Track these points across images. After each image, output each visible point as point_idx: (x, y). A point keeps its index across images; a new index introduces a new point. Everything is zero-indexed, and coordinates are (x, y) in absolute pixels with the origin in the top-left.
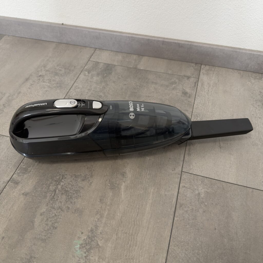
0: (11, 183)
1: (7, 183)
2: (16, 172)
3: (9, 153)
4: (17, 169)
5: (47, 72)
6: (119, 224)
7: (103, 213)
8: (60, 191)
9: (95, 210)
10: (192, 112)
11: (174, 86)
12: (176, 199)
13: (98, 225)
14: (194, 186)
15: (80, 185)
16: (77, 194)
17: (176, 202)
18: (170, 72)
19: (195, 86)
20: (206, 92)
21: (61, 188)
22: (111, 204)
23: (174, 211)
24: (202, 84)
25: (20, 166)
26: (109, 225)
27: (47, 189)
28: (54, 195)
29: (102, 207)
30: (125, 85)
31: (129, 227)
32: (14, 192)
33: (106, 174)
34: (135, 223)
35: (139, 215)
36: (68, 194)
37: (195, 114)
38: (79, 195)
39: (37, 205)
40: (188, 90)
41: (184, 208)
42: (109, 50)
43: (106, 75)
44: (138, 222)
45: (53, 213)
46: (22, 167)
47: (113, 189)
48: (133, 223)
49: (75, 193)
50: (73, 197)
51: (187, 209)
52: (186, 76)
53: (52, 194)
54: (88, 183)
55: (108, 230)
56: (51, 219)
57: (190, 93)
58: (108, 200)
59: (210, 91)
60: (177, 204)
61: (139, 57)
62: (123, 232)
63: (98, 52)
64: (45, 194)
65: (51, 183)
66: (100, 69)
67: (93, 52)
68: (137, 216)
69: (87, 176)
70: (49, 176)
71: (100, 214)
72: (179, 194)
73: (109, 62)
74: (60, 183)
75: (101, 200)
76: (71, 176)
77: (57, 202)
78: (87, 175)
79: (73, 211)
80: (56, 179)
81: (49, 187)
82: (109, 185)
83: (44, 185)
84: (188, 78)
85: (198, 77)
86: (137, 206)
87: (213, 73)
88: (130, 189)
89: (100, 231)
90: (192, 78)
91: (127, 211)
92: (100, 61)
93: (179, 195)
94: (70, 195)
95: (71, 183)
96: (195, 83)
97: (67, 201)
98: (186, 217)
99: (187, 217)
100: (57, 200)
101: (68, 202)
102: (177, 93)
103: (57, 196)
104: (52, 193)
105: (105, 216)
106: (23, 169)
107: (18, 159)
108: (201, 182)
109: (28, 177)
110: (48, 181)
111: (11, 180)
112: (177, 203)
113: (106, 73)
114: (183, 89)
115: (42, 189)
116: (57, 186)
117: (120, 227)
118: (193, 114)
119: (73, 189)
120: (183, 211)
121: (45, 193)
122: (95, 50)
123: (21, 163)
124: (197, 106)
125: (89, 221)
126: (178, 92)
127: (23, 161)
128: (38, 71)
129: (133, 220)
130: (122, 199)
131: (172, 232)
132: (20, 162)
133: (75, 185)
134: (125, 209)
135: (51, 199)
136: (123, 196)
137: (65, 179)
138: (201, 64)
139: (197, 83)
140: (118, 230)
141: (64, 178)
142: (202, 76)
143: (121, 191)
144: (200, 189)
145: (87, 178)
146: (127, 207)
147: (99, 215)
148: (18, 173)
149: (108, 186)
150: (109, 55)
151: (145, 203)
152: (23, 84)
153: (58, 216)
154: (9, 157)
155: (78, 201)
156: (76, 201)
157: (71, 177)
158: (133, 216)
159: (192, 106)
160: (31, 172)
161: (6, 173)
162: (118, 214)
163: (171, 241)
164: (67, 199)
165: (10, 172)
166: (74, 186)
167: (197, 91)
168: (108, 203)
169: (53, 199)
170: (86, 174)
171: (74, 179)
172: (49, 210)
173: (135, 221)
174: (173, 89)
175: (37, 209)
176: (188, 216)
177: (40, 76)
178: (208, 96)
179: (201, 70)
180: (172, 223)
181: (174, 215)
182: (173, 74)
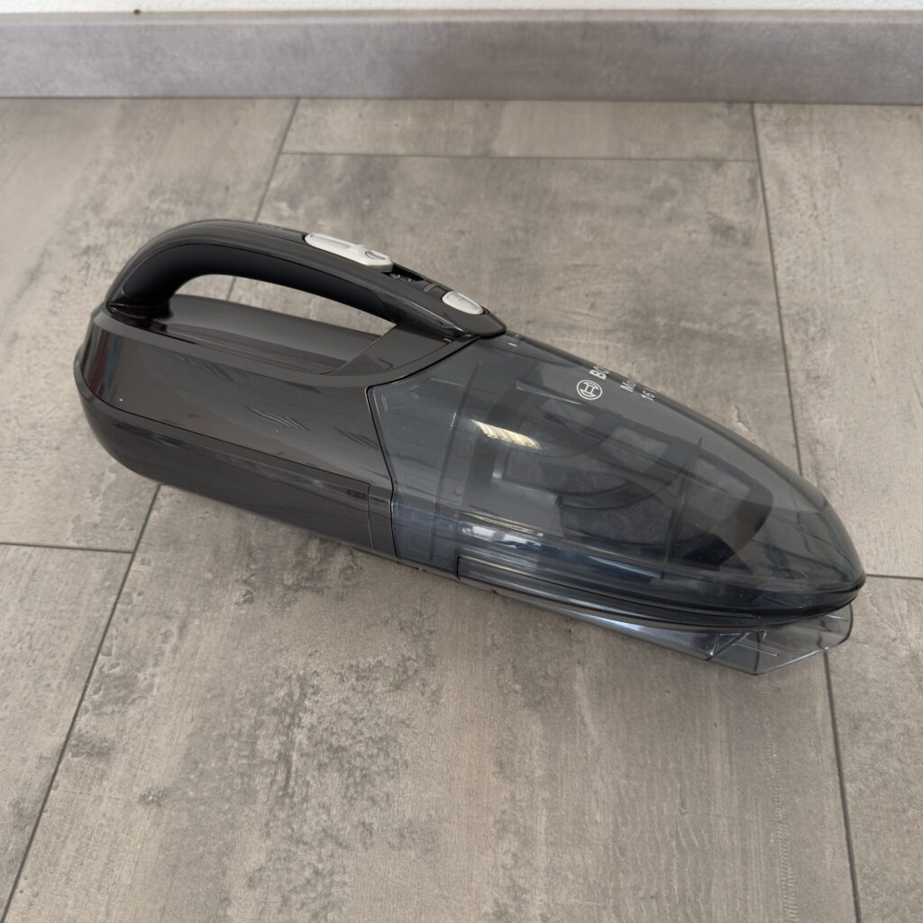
0: (76, 759)
1: (59, 762)
2: (84, 703)
3: (31, 620)
4: (86, 687)
5: (113, 230)
6: (612, 861)
7: (529, 822)
8: (307, 755)
9: (491, 818)
10: (779, 307)
11: (667, 205)
12: (827, 699)
13: (521, 882)
14: (883, 628)
15: (391, 711)
16: (387, 754)
17: (833, 715)
18: (634, 150)
19: (754, 193)
20: (809, 213)
21: (309, 738)
22: (553, 777)
23: (834, 755)
24: (782, 183)
25: (96, 669)
26: (570, 876)
27: (245, 757)
28: (287, 779)
29: (518, 798)
30: (462, 232)
31: (662, 868)
32: (99, 799)
33: (489, 643)
34: (684, 843)
35: (688, 803)
36: (349, 762)
37: (791, 312)
38: (398, 757)
39: (222, 842)
40: (731, 216)
41: (871, 734)
42: (356, 98)
43: (367, 202)
44: (694, 838)
45: (303, 868)
46: (108, 676)
47: (539, 703)
48: (674, 844)
49: (375, 751)
50: (375, 772)
51: (884, 733)
52: (706, 159)
53: (275, 775)
54: (423, 694)
55: (572, 900)
56: (302, 895)
57: (745, 227)
58: (531, 759)
59: (819, 206)
60: (837, 722)
61: (487, 106)
62: (641, 894)
63: (307, 112)
64: (243, 783)
65: (259, 725)
66: (339, 180)
67: (287, 114)
68: (683, 811)
69: (408, 664)
70: (238, 696)
71: (515, 832)
72: (832, 675)
73: (367, 148)
74: (297, 721)
75: (500, 764)
76: (339, 677)
77: (307, 809)
78: (409, 659)
79: (391, 840)
80: (275, 705)
81: (254, 743)
82: (518, 687)
83: (230, 742)
84: (718, 164)
85: (755, 157)
86: (672, 765)
87: (811, 133)
88: (614, 690)
89: (538, 912)
90: (731, 164)
91: (634, 795)
92: (327, 148)
93: (832, 678)
94: (357, 768)
95: (350, 712)
96: (752, 181)
97: (352, 797)
98: (892, 771)
99: (896, 770)
100: (305, 799)
101: (356, 799)
102: (690, 234)
103: (300, 782)
104: (273, 772)
105: (542, 837)
106: (117, 683)
107: (81, 641)
108: (905, 603)
109: (145, 714)
110: (241, 716)
111: (73, 742)
112: (837, 716)
113: (369, 196)
114: (710, 213)
115: (226, 759)
116: (287, 735)
117: (621, 875)
118: (784, 312)
119: (362, 734)
120: (873, 748)
121: (242, 775)
122: (296, 106)
123: (100, 657)
124: (789, 275)
125: (475, 872)
126: (695, 231)
127: (106, 643)
128: (72, 233)
129: (667, 830)
130: (593, 743)
131: (855, 853)
132: (94, 650)
133: (365, 714)
134: (619, 786)
135: (280, 801)
136: (592, 729)
137: (314, 694)
138: (752, 103)
139: (759, 182)
140: (616, 889)
141: (311, 690)
142: (768, 151)
143: (577, 708)
144: (911, 635)
145: (410, 673)
146: (627, 776)
147: (511, 836)
148: (98, 707)
149: (516, 692)
150: (360, 116)
151: (698, 746)
152: (19, 297)
153: (332, 873)
154: (36, 636)
155: (402, 786)
156: (392, 790)
157: (342, 680)
158: (666, 812)
159: (771, 281)
160: (155, 690)
161: (40, 717)
162: (598, 818)
163: (861, 894)
164: (347, 787)
165: (59, 707)
166: (363, 719)
167: (771, 214)
168: (539, 772)
169: (287, 800)
170: (403, 656)
171: (354, 689)
172: (284, 855)
173: (681, 834)
174: (669, 220)
175: (225, 859)
176: (897, 765)
177: (87, 251)
178: (820, 228)
179: (759, 125)
180: (841, 812)
181: (837, 773)
182: (649, 159)
